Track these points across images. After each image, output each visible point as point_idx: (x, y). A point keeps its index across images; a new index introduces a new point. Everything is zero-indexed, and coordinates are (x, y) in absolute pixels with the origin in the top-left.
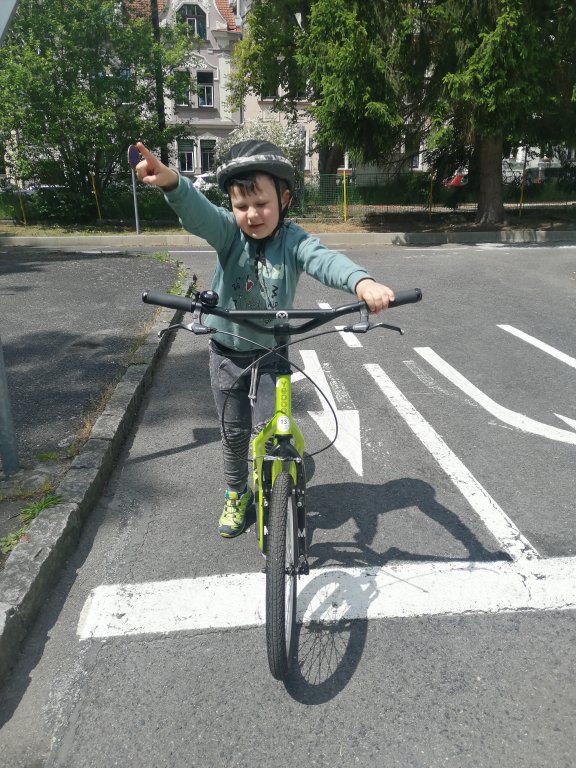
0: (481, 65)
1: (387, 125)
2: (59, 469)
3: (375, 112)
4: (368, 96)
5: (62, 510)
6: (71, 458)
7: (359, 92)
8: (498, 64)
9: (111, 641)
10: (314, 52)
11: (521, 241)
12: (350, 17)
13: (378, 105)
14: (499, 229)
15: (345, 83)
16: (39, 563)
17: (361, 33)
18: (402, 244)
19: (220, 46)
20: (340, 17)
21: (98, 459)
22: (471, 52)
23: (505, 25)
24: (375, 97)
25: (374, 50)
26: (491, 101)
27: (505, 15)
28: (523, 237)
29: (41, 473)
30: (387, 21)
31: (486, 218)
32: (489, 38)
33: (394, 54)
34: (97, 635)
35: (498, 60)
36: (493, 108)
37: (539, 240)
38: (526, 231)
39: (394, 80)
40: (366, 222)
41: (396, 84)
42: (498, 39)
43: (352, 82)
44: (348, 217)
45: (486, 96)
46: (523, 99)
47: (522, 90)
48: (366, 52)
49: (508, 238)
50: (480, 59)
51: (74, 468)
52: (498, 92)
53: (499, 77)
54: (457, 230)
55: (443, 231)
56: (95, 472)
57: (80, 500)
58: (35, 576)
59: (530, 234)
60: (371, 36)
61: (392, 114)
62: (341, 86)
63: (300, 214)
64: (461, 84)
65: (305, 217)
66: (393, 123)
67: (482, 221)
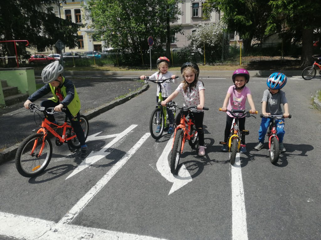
1: (245, 25)
3: (239, 19)
4: (236, 13)
7: (232, 12)
13: (240, 17)
24: (238, 14)
26: (291, 12)
31: (304, 63)
36: (293, 15)
39: (251, 5)
40: (250, 65)
41: (251, 7)
43: (228, 8)
44: (242, 63)
45: (289, 10)
52: (295, 7)
61: (247, 20)
63: (221, 62)
64: (277, 5)
65: (223, 63)
66: (248, 24)
67: (302, 65)
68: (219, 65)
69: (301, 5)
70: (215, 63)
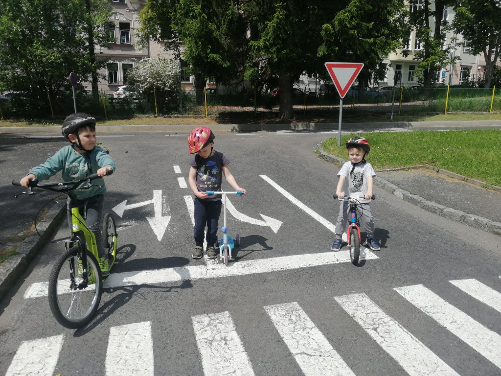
0: (268, 37)
1: (221, 66)
2: (18, 244)
3: (214, 59)
4: (209, 50)
5: (19, 256)
6: (24, 239)
7: (204, 48)
8: (277, 37)
9: (37, 298)
10: (181, 23)
11: (302, 129)
12: (198, 9)
13: (215, 55)
14: (290, 122)
15: (196, 43)
16: (8, 273)
17: (204, 17)
18: (237, 131)
19: (134, 8)
20: (192, 7)
21: (37, 239)
22: (263, 30)
23: (278, 17)
24: (213, 52)
25: (212, 26)
26: (275, 56)
27: (278, 13)
28: (303, 127)
29: (10, 245)
30: (220, 10)
31: (284, 116)
32: (271, 24)
33: (224, 28)
34: (31, 297)
35: (277, 35)
36: (276, 60)
37: (311, 128)
38: (305, 124)
39: (225, 42)
40: (219, 117)
41: (226, 44)
42: (275, 25)
43: (200, 43)
44: (208, 115)
45: (272, 53)
46: (292, 55)
47: (291, 51)
48: (206, 27)
49: (295, 127)
50: (268, 34)
51: (25, 242)
52: (278, 51)
53: (278, 44)
54: (268, 123)
55: (260, 123)
56: (35, 243)
57: (27, 253)
58: (6, 277)
59: (306, 125)
60: (210, 19)
61: (223, 60)
62: (194, 44)
63: (179, 113)
64: (258, 46)
65: (182, 114)
66: (225, 65)
67: (282, 117)
68: (178, 117)
69: (285, 49)
70: (172, 114)
